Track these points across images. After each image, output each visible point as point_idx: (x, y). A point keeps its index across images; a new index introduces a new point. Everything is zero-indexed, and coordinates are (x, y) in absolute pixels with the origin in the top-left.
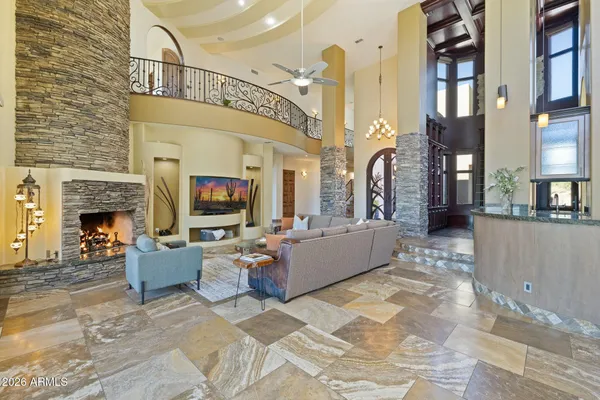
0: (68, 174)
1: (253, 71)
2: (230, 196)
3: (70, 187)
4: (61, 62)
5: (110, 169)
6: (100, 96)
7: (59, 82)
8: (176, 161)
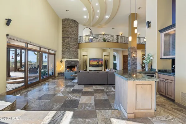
0: (65, 59)
1: (113, 28)
2: (98, 63)
3: (66, 62)
4: (66, 42)
5: (73, 58)
6: (71, 46)
7: (66, 45)
8: (87, 55)
